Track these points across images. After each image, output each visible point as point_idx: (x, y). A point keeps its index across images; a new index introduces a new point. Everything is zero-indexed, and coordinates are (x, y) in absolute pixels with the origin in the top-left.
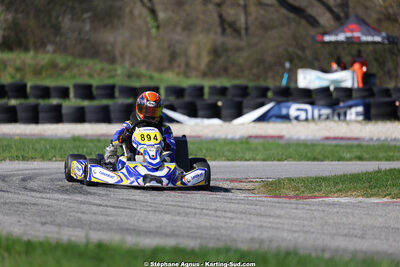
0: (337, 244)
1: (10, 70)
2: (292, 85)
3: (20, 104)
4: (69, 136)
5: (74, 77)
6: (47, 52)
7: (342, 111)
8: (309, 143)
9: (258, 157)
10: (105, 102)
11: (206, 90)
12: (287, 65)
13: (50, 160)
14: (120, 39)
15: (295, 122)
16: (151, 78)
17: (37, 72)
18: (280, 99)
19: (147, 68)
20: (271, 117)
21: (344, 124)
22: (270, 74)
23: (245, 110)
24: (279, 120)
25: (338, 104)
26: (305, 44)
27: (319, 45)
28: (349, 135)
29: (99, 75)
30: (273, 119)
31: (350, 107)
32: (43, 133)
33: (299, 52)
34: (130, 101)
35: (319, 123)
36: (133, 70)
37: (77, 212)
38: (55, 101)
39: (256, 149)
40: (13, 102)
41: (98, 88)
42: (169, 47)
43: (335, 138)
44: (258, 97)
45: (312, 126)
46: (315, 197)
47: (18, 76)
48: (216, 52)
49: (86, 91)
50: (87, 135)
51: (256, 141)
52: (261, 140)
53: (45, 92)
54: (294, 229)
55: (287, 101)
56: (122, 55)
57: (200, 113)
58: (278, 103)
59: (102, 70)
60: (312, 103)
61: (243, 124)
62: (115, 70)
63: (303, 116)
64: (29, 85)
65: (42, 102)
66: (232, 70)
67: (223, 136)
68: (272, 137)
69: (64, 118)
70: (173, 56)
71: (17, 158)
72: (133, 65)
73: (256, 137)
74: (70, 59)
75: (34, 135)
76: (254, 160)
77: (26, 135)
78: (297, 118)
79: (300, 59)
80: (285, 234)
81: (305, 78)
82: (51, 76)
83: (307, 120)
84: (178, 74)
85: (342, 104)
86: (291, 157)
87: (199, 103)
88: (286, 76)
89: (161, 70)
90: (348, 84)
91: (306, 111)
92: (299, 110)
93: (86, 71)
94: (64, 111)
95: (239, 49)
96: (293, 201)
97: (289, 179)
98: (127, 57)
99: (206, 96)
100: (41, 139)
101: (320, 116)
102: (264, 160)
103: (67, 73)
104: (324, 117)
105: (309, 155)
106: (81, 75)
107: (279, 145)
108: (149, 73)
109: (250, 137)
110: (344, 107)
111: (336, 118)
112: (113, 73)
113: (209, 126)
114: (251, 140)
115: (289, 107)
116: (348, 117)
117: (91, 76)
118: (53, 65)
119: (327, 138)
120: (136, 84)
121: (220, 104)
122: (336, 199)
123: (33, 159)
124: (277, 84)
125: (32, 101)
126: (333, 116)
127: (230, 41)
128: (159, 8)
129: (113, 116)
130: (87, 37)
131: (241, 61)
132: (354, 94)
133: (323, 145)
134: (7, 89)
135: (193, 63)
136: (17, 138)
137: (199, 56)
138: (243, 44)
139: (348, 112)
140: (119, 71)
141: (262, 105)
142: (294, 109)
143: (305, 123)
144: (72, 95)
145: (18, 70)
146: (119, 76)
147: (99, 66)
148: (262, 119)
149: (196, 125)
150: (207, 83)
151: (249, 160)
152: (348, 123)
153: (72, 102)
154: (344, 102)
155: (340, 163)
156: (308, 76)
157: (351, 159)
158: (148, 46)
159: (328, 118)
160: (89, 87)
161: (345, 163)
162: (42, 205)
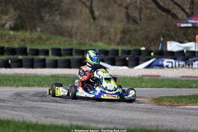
0: (194, 128)
1: (18, 40)
2: (164, 49)
3: (24, 58)
4: (50, 74)
5: (51, 44)
6: (37, 32)
7: (190, 63)
8: (174, 79)
9: (148, 86)
10: (68, 57)
11: (120, 52)
12: (162, 39)
13: (42, 86)
14: (75, 25)
15: (166, 68)
16: (91, 45)
17: (32, 42)
18: (158, 57)
19: (89, 40)
20: (154, 66)
21: (192, 70)
22: (153, 44)
23: (140, 62)
24: (158, 67)
25: (189, 59)
26: (171, 28)
27: (178, 29)
28: (194, 75)
29: (64, 43)
30: (155, 67)
31: (195, 61)
32: (36, 73)
33: (168, 33)
34: (81, 57)
35: (179, 69)
36: (81, 41)
37: (62, 112)
38: (42, 57)
39: (147, 82)
40: (20, 57)
41: (64, 50)
42: (100, 29)
43: (187, 77)
44: (147, 55)
45: (175, 70)
46: (180, 106)
47: (22, 44)
48: (124, 32)
49: (58, 52)
50: (59, 75)
51: (147, 78)
52: (149, 78)
53: (37, 52)
54: (172, 121)
55: (162, 58)
56: (76, 33)
57: (117, 63)
58: (158, 58)
59: (66, 41)
60: (175, 59)
61: (139, 69)
62: (73, 41)
63: (170, 65)
64: (28, 49)
65: (36, 57)
66: (133, 42)
67: (129, 75)
68: (154, 76)
69: (47, 66)
70: (102, 34)
71: (25, 86)
72: (81, 38)
73: (146, 76)
74: (48, 35)
75: (31, 74)
76: (147, 87)
77: (27, 74)
78: (167, 66)
79: (168, 36)
80: (167, 123)
81: (171, 46)
82: (39, 44)
83: (172, 67)
84: (105, 43)
85: (190, 60)
86: (165, 86)
87: (116, 58)
88: (161, 45)
89: (95, 41)
90: (193, 49)
91: (172, 63)
92: (168, 62)
93: (57, 41)
94: (47, 62)
95: (136, 31)
96: (169, 107)
97: (166, 97)
98: (79, 34)
99: (120, 55)
100: (36, 76)
101: (179, 65)
102: (151, 87)
103: (47, 43)
104: (181, 66)
105: (175, 85)
106: (54, 43)
107: (158, 80)
108: (90, 43)
109: (143, 76)
110: (191, 61)
111: (187, 66)
112: (71, 42)
113: (122, 70)
114: (144, 77)
115: (163, 61)
116: (194, 66)
117: (60, 44)
118: (40, 38)
119: (183, 77)
120: (83, 48)
121: (127, 59)
122: (191, 107)
123: (34, 86)
124: (156, 49)
125: (30, 57)
126: (186, 65)
127: (132, 26)
128: (95, 9)
129: (72, 64)
130: (57, 24)
131: (137, 37)
132: (196, 54)
133: (181, 80)
134: (16, 50)
135: (112, 38)
136: (23, 75)
137: (116, 34)
138: (138, 28)
139: (194, 63)
140: (74, 42)
141: (149, 59)
142: (166, 62)
143: (171, 69)
144: (50, 54)
145: (22, 40)
146: (74, 44)
147: (64, 39)
148: (149, 67)
149: (115, 69)
150: (120, 48)
151: (144, 87)
152: (194, 69)
153: (50, 58)
154: (191, 58)
155: (191, 89)
156: (172, 45)
157: (196, 88)
158: (90, 29)
159: (183, 66)
160: (59, 50)
161: (193, 89)
162: (44, 108)
